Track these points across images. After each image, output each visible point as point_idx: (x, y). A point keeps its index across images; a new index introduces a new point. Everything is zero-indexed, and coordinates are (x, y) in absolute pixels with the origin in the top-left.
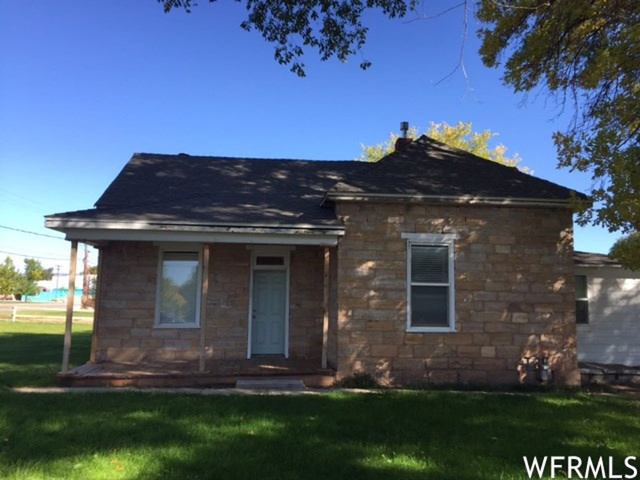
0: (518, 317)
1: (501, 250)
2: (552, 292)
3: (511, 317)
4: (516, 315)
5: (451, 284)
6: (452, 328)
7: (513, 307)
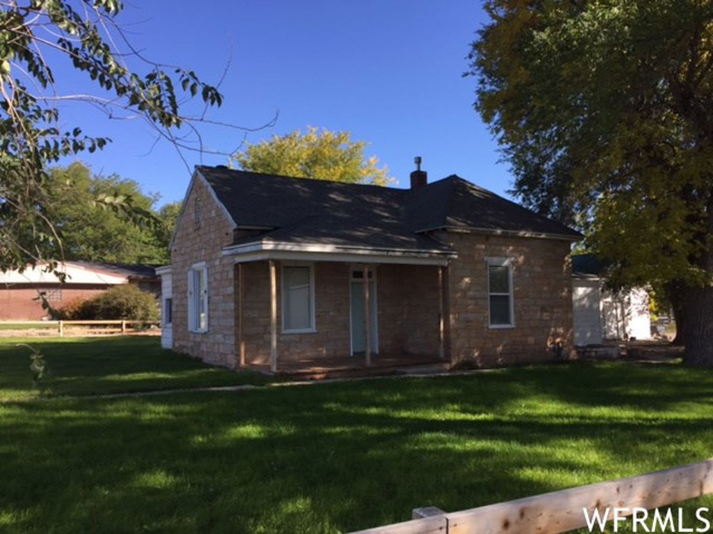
0: (546, 316)
1: (538, 269)
2: (561, 298)
3: (542, 315)
4: (545, 314)
5: (511, 294)
6: (512, 325)
7: (543, 309)
